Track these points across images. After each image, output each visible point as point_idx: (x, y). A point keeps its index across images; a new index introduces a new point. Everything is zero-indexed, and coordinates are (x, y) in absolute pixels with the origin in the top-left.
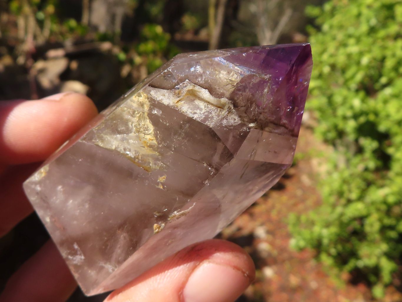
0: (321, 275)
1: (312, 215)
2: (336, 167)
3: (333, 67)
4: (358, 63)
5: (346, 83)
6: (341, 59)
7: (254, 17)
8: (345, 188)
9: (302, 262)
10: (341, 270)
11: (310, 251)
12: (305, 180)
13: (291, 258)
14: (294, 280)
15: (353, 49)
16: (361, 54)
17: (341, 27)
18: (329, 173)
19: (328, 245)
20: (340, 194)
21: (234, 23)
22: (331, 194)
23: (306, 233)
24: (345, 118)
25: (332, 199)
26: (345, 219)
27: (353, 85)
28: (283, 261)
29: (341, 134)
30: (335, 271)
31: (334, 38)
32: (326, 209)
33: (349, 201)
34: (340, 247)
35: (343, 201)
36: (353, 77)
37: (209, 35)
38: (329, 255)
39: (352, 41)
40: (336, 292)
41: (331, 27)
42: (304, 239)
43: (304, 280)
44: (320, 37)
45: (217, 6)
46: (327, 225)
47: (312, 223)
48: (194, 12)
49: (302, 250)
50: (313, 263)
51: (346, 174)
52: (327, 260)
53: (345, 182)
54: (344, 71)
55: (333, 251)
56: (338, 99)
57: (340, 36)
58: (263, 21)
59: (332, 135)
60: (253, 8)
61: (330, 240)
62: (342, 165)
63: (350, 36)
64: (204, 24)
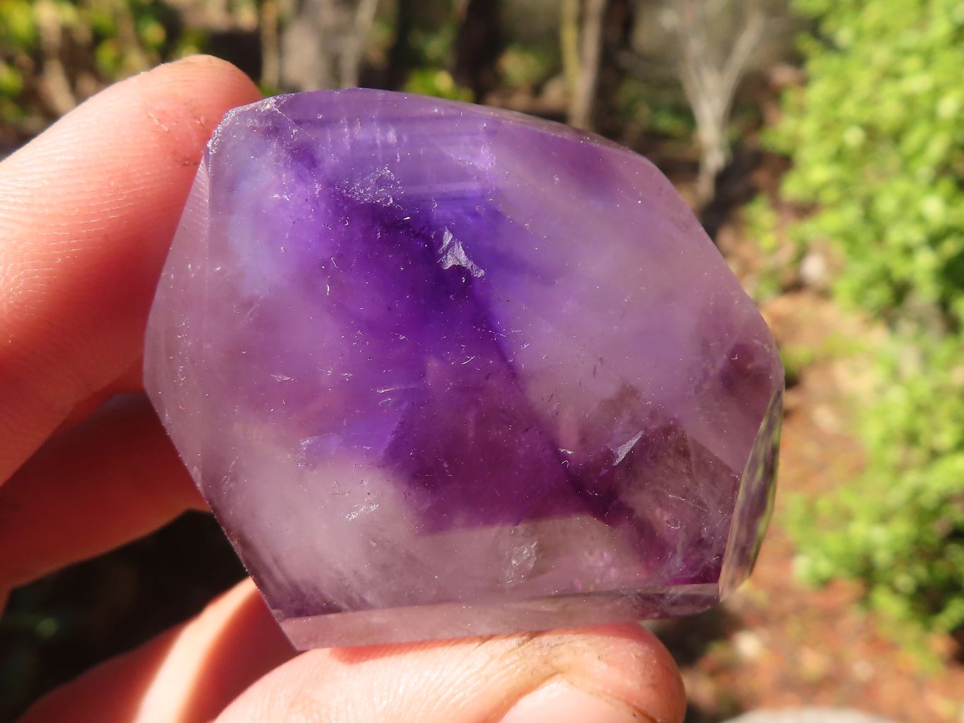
0: (880, 646)
1: (846, 497)
2: (895, 375)
3: (871, 131)
4: (932, 116)
5: (906, 167)
6: (889, 111)
7: (673, 41)
8: (922, 423)
9: (830, 616)
10: (928, 627)
11: (849, 586)
12: (825, 417)
13: (800, 609)
14: (813, 663)
15: (917, 82)
16: (937, 92)
17: (882, 32)
18: (881, 391)
19: (892, 568)
20: (912, 438)
21: (625, 59)
22: (887, 440)
23: (833, 541)
24: (908, 251)
25: (894, 454)
26: (929, 500)
27: (924, 170)
28: (782, 618)
29: (901, 291)
30: (913, 631)
31: (867, 62)
32: (877, 479)
33: (935, 455)
34: (921, 571)
35: (918, 454)
36: (921, 150)
37: (568, 94)
38: (895, 591)
39: (912, 64)
40: (920, 684)
41: (859, 35)
42: (828, 555)
43: (837, 659)
44: (833, 62)
45: (581, 21)
46: (884, 518)
47: (847, 516)
48: (529, 43)
49: (826, 583)
50: (855, 616)
51: (923, 388)
52: (890, 605)
53: (921, 409)
54: (897, 136)
55: (905, 581)
56: (887, 205)
57: (881, 54)
58: (696, 46)
59: (880, 295)
60: (669, 19)
61: (896, 555)
62: (910, 367)
63: (906, 53)
64: (555, 69)
